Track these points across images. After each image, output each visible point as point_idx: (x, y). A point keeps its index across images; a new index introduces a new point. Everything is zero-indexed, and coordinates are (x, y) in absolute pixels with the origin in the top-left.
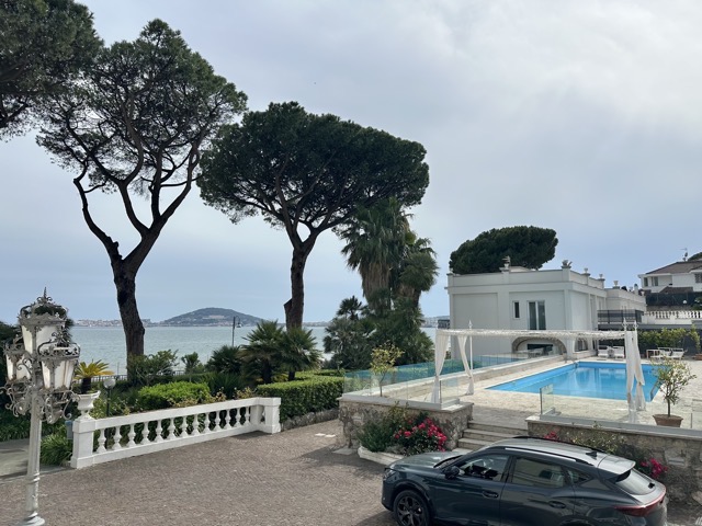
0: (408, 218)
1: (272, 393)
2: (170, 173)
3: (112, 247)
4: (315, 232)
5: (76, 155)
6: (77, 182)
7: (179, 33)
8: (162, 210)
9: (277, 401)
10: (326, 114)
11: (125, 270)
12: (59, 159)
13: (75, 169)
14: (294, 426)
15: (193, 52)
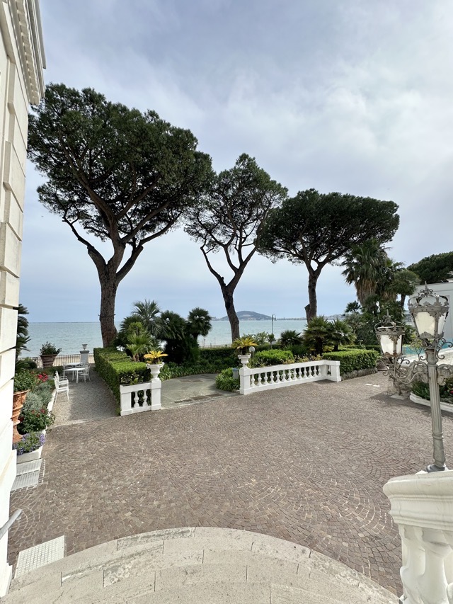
0: (386, 251)
1: (334, 358)
2: (245, 238)
3: (221, 280)
4: (321, 265)
5: (200, 235)
6: (202, 248)
7: (254, 159)
8: (244, 260)
9: (338, 363)
10: (331, 192)
11: (228, 291)
12: (194, 237)
13: (200, 242)
14: (347, 378)
15: (260, 169)
